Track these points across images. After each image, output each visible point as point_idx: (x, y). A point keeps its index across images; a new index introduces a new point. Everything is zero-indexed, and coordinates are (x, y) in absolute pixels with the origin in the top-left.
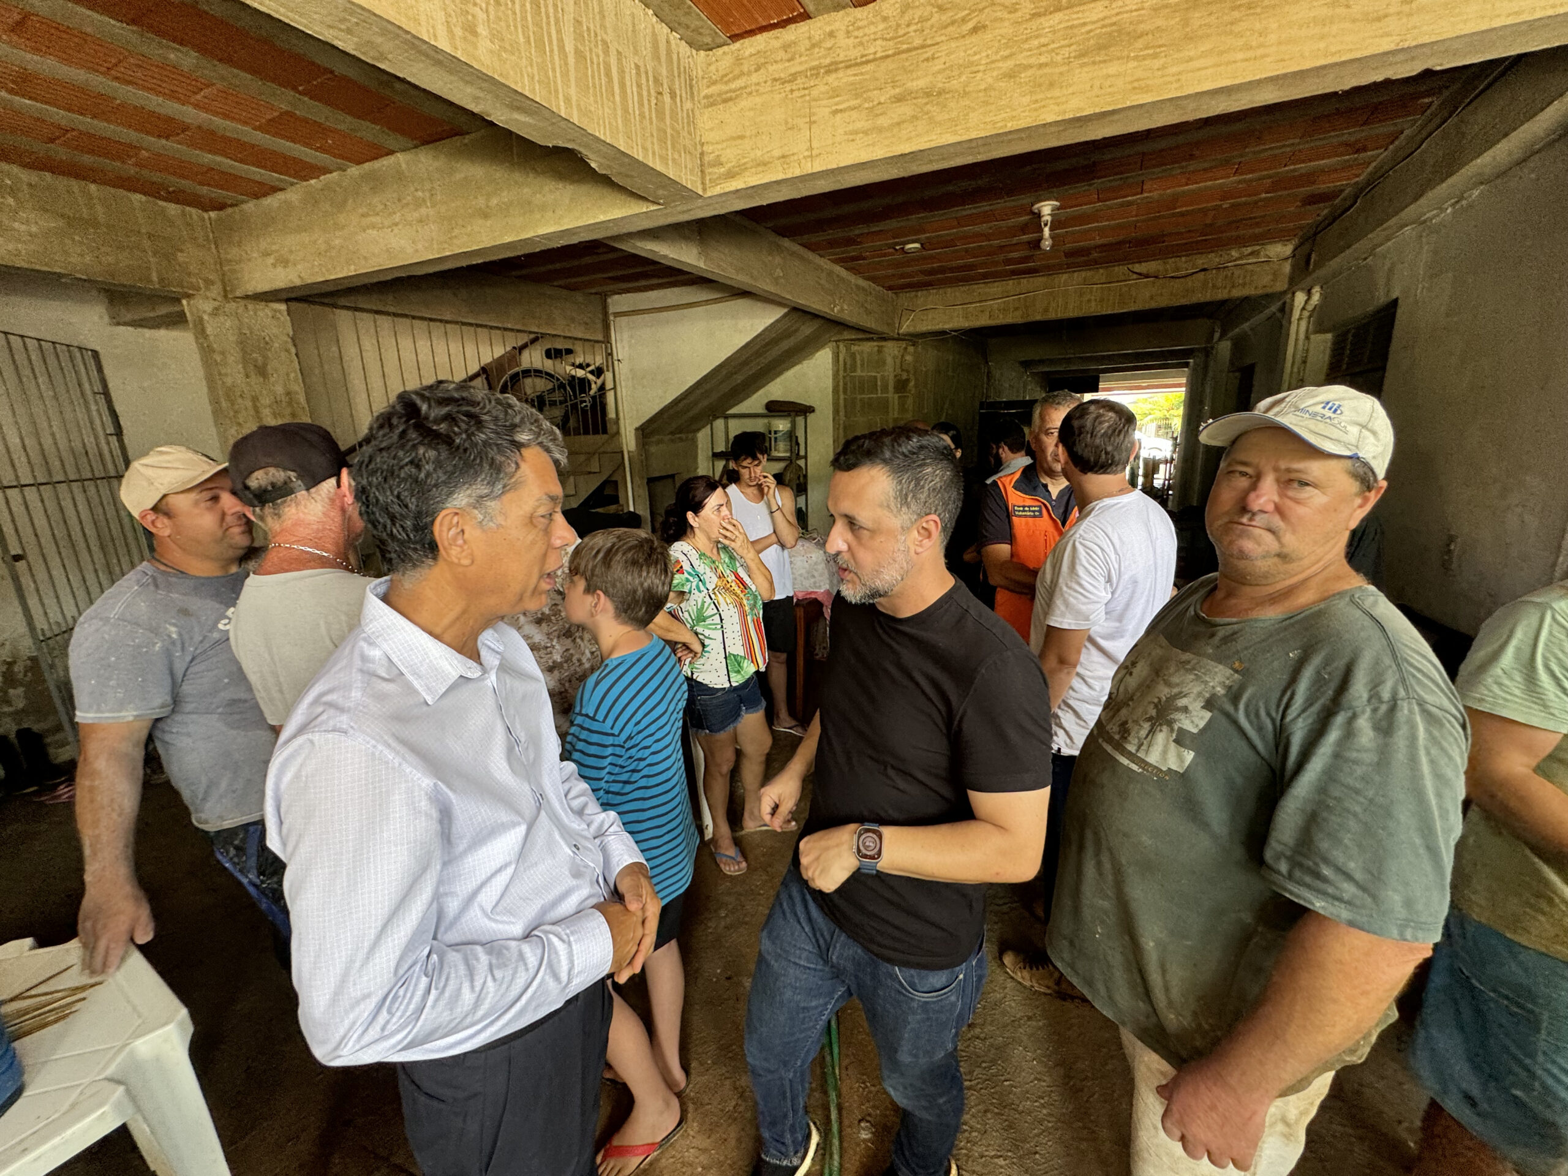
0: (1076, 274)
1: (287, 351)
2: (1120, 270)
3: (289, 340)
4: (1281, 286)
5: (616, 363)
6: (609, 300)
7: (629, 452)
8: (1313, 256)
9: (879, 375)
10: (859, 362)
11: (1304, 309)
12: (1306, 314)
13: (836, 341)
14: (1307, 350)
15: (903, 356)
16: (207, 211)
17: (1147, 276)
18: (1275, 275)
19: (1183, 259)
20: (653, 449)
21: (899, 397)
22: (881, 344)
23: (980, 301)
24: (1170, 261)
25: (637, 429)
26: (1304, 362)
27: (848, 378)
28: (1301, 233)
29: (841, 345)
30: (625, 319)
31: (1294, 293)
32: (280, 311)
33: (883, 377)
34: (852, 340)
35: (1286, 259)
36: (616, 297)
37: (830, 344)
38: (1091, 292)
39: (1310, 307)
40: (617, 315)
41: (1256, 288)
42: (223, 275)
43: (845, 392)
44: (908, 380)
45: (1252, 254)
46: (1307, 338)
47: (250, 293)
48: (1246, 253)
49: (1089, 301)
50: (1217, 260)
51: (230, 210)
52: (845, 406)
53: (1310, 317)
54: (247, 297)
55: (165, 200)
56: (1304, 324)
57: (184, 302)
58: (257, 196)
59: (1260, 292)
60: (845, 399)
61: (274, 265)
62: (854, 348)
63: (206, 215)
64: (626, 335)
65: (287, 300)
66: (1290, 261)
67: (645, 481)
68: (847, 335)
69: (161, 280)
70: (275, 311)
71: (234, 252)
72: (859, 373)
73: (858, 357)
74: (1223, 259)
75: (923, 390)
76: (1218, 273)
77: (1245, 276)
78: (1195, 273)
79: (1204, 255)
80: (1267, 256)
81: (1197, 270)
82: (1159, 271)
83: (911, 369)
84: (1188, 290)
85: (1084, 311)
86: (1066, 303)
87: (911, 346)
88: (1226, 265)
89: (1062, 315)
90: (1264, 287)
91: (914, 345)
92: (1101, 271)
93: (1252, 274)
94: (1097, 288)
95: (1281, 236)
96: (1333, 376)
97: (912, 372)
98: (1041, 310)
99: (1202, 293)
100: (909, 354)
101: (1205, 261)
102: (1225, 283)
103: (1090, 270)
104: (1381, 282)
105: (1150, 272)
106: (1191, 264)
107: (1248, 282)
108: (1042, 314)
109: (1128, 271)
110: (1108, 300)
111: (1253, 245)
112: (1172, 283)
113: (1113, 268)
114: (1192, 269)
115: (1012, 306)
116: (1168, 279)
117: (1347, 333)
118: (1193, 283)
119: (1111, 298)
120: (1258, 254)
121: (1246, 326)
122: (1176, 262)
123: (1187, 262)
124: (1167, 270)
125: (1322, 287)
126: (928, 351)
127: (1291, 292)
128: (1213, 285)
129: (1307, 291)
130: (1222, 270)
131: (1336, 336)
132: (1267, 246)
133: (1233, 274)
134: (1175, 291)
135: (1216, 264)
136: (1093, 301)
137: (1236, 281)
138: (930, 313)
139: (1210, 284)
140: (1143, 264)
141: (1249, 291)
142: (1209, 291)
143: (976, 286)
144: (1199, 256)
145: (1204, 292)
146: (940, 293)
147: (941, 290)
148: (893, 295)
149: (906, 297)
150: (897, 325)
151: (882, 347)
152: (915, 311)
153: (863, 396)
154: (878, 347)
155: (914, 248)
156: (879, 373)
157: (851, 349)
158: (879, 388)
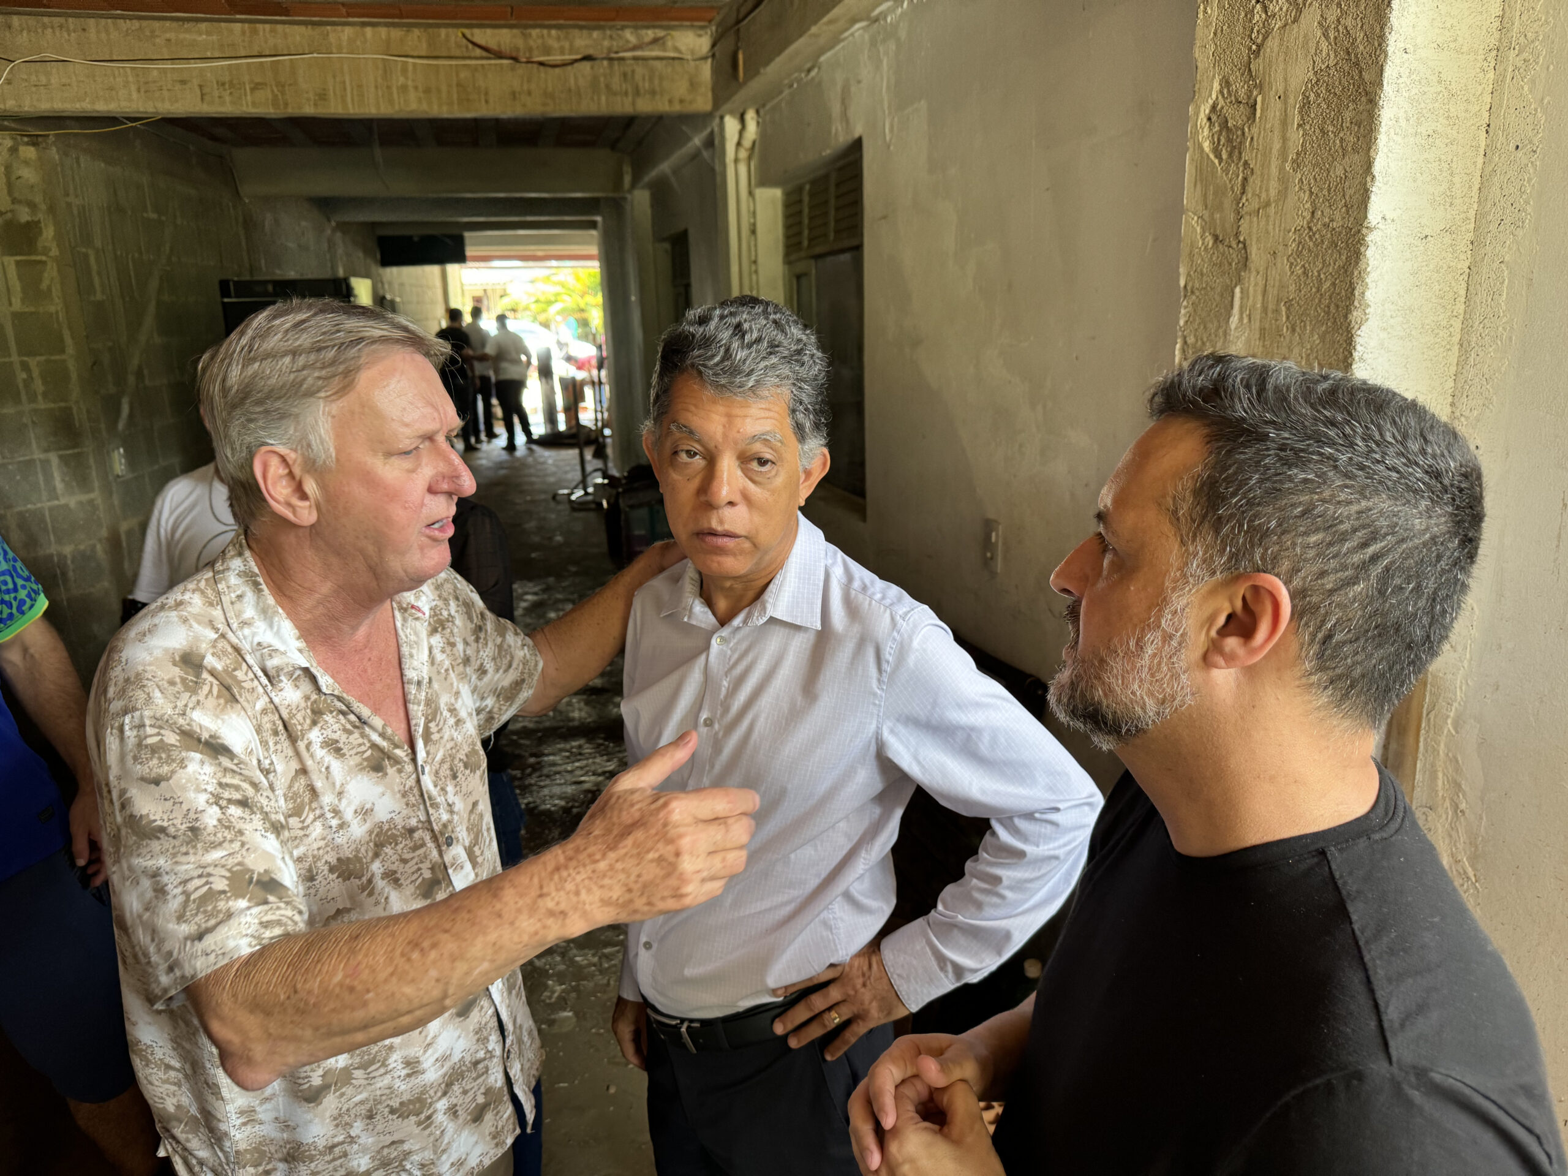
0: (369, 31)
2: (450, 36)
4: (703, 103)
8: (741, 57)
11: (739, 144)
12: (743, 154)
14: (754, 213)
15: (9, 168)
17: (499, 55)
18: (693, 85)
19: (554, 32)
23: (172, 60)
24: (535, 32)
26: (753, 232)
28: (718, 18)
31: (722, 118)
35: (705, 58)
38: (404, 71)
39: (747, 143)
41: (670, 101)
44: (35, 225)
45: (655, 41)
46: (751, 193)
48: (647, 39)
49: (404, 89)
50: (606, 43)
53: (750, 158)
56: (743, 169)
59: (677, 108)
66: (709, 61)
74: (615, 43)
75: (84, 250)
76: (611, 66)
77: (651, 80)
78: (576, 61)
79: (585, 32)
80: (676, 49)
81: (579, 57)
82: (518, 50)
83: (38, 199)
84: (570, 90)
85: (397, 107)
86: (360, 86)
87: (27, 144)
88: (621, 55)
89: (357, 111)
90: (681, 101)
91: (34, 144)
92: (416, 32)
93: (661, 78)
94: (414, 65)
95: (690, 17)
96: (793, 257)
97: (43, 207)
98: (311, 95)
99: (592, 99)
100: (26, 163)
101: (588, 42)
102: (624, 86)
103: (394, 25)
104: (836, 109)
105: (503, 48)
106: (567, 45)
107: (657, 89)
108: (316, 105)
109: (464, 41)
110: (439, 91)
111: (654, 27)
112: (543, 75)
113: (436, 30)
114: (570, 54)
115: (246, 78)
116: (535, 66)
117: (800, 189)
118: (576, 79)
119: (444, 88)
120: (664, 44)
121: (665, 167)
122: (543, 36)
123: (558, 39)
124: (530, 50)
125: (758, 112)
126: (77, 159)
127: (718, 114)
128: (608, 86)
129: (738, 116)
130: (616, 62)
131: (787, 195)
132: (674, 33)
133: (633, 72)
134: (550, 89)
135: (605, 51)
136: (411, 90)
137: (641, 84)
138: (54, 71)
139: (602, 85)
140: (489, 31)
141: (662, 106)
142: (603, 98)
143: (156, 24)
144: (576, 32)
145: (596, 98)
146: (72, 27)
147: (70, 20)
152: (11, 61)
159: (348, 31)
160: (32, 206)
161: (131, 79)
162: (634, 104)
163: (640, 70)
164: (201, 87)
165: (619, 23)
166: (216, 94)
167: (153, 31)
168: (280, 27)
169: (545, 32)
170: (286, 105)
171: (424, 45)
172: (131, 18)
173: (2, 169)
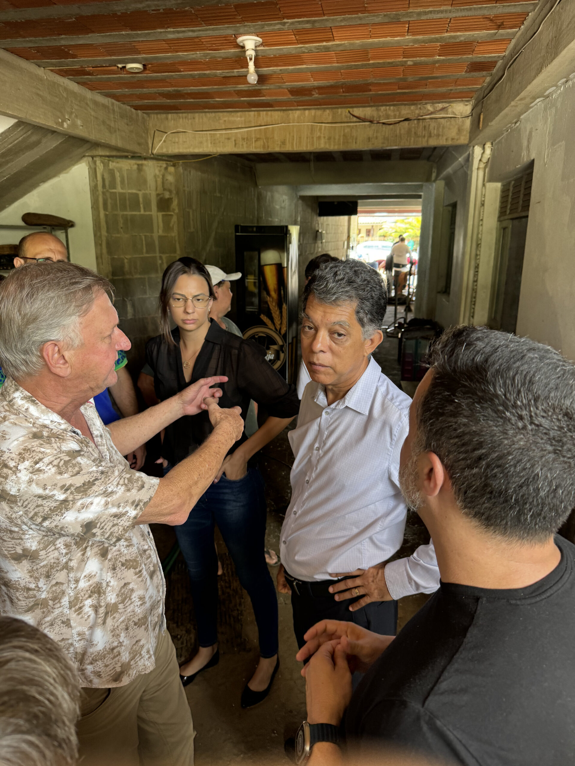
0: (307, 112)
2: (343, 112)
4: (463, 140)
8: (482, 117)
9: (140, 193)
10: (118, 180)
11: (480, 160)
12: (482, 165)
13: (93, 157)
14: (484, 195)
15: (163, 176)
17: (364, 120)
18: (460, 131)
19: (392, 108)
21: (163, 215)
22: (140, 162)
23: (225, 129)
24: (383, 108)
26: (483, 205)
27: (108, 195)
28: (475, 96)
29: (97, 161)
31: (474, 147)
33: (145, 196)
34: (108, 156)
35: (467, 117)
37: (85, 159)
38: (320, 129)
39: (485, 160)
41: (446, 139)
43: (105, 208)
44: (169, 200)
45: (443, 109)
46: (484, 185)
48: (438, 109)
49: (319, 138)
50: (417, 112)
52: (107, 222)
53: (485, 168)
56: (481, 173)
59: (450, 143)
60: (106, 216)
62: (112, 165)
66: (469, 118)
68: (101, 152)
72: (119, 189)
73: (117, 174)
74: (422, 111)
75: (188, 210)
76: (418, 123)
77: (438, 128)
78: (401, 121)
79: (407, 107)
80: (453, 113)
81: (403, 119)
82: (374, 117)
83: (173, 188)
84: (396, 136)
85: (315, 147)
86: (300, 138)
87: (171, 166)
88: (424, 117)
89: (297, 149)
90: (453, 139)
91: (174, 166)
92: (328, 111)
93: (443, 127)
94: (325, 127)
95: (461, 96)
96: (502, 218)
97: (174, 192)
98: (279, 143)
99: (407, 140)
100: (170, 174)
101: (409, 111)
102: (424, 133)
103: (318, 109)
104: (525, 143)
105: (367, 118)
106: (397, 113)
107: (441, 133)
108: (280, 147)
109: (349, 114)
110: (334, 139)
111: (442, 102)
112: (384, 129)
113: (336, 110)
114: (399, 118)
115: (253, 136)
116: (381, 124)
117: (509, 183)
118: (400, 130)
119: (337, 137)
120: (447, 111)
121: (449, 170)
122: (386, 110)
123: (394, 111)
124: (380, 117)
125: (492, 144)
126: (190, 172)
127: (471, 144)
128: (415, 133)
129: (482, 146)
130: (421, 121)
131: (503, 186)
132: (452, 104)
133: (429, 125)
134: (387, 135)
135: (416, 115)
136: (322, 138)
137: (432, 132)
138: (181, 136)
139: (413, 133)
140: (361, 109)
141: (442, 142)
142: (412, 139)
143: (221, 114)
144: (403, 107)
145: (409, 139)
146: (189, 117)
147: (189, 114)
148: (145, 115)
149: (157, 118)
150: (150, 145)
151: (142, 165)
152: (166, 133)
153: (125, 213)
154: (138, 165)
155: (136, 68)
156: (140, 190)
157: (108, 166)
158: (141, 206)
159: (298, 113)
160: (170, 191)
161: (209, 138)
162: (427, 141)
163: (433, 124)
164: (235, 140)
165: (424, 102)
166: (241, 143)
167: (219, 118)
168: (269, 113)
169: (388, 108)
170: (268, 147)
171: (331, 117)
172: (212, 112)
173: (161, 177)
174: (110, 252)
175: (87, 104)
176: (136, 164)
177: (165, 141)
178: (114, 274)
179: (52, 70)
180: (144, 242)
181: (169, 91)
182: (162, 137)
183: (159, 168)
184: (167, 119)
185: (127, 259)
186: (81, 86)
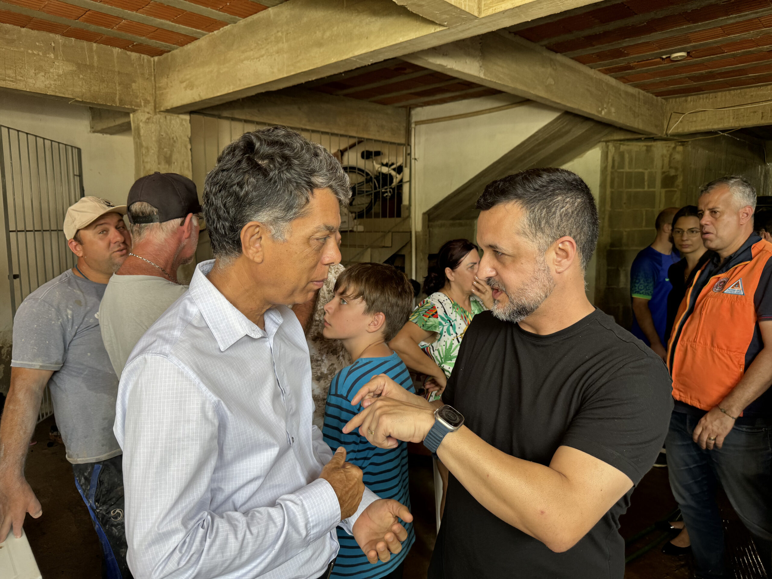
1: (186, 147)
3: (188, 140)
5: (413, 161)
6: (413, 112)
7: (416, 232)
9: (646, 172)
10: (627, 160)
13: (607, 142)
15: (671, 155)
16: (153, 56)
20: (436, 231)
21: (666, 192)
22: (649, 144)
23: (753, 103)
25: (424, 214)
27: (616, 174)
29: (611, 145)
30: (423, 127)
32: (185, 120)
33: (651, 174)
34: (621, 140)
36: (419, 109)
37: (600, 144)
40: (418, 123)
42: (156, 97)
43: (612, 186)
44: (674, 178)
47: (169, 108)
51: (165, 55)
52: (612, 199)
54: (168, 111)
55: (132, 51)
57: (131, 115)
58: (182, 44)
60: (612, 193)
61: (186, 88)
62: (623, 148)
63: (152, 59)
64: (423, 139)
65: (191, 113)
67: (427, 256)
68: (617, 136)
69: (121, 100)
70: (182, 120)
71: (164, 81)
72: (627, 169)
73: (627, 156)
75: (691, 186)
83: (679, 166)
87: (680, 145)
91: (683, 145)
97: (681, 169)
100: (678, 152)
126: (698, 150)
138: (700, 115)
143: (748, 90)
146: (711, 97)
147: (711, 95)
148: (663, 100)
149: (676, 102)
150: (665, 127)
151: (651, 146)
152: (684, 114)
153: (630, 190)
154: (647, 146)
155: (680, 56)
156: (646, 169)
157: (619, 149)
158: (646, 183)
161: (731, 114)
164: (762, 113)
166: (769, 115)
167: (746, 93)
172: (737, 89)
173: (668, 156)
174: (611, 225)
175: (620, 95)
176: (645, 146)
177: (681, 122)
178: (612, 245)
179: (599, 70)
180: (644, 217)
181: (702, 74)
182: (679, 118)
183: (667, 148)
184: (686, 101)
185: (626, 231)
186: (618, 81)
